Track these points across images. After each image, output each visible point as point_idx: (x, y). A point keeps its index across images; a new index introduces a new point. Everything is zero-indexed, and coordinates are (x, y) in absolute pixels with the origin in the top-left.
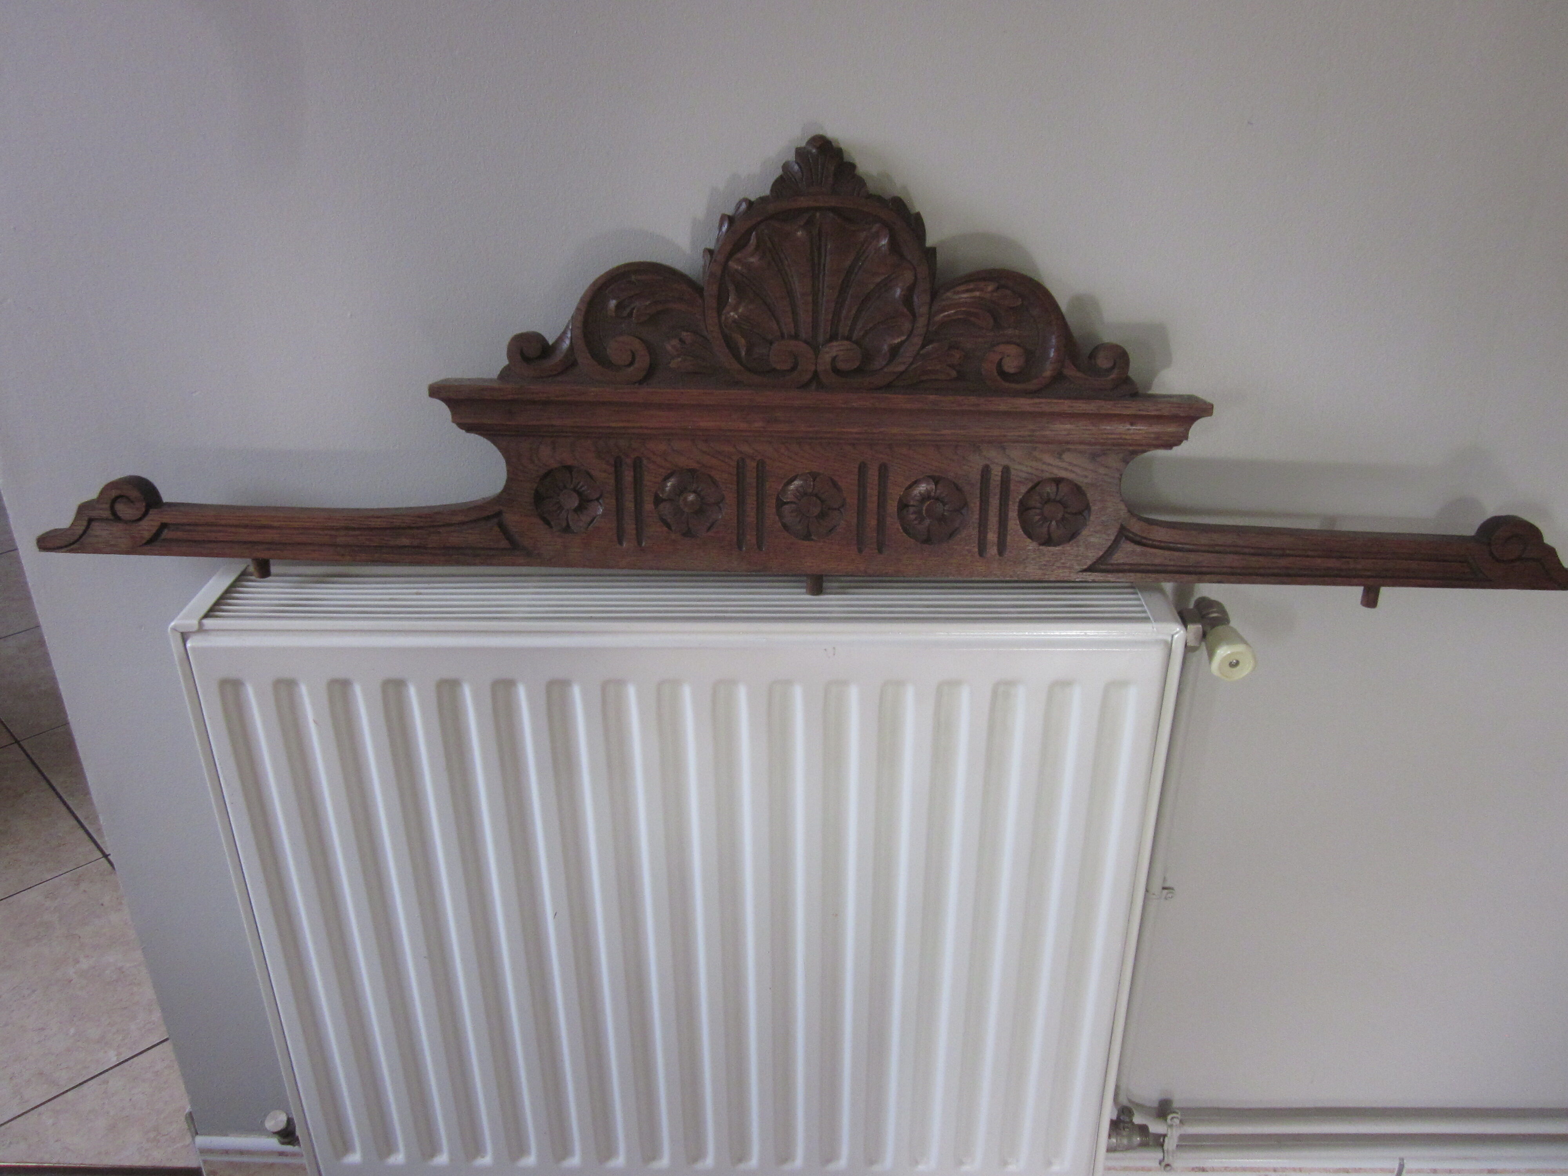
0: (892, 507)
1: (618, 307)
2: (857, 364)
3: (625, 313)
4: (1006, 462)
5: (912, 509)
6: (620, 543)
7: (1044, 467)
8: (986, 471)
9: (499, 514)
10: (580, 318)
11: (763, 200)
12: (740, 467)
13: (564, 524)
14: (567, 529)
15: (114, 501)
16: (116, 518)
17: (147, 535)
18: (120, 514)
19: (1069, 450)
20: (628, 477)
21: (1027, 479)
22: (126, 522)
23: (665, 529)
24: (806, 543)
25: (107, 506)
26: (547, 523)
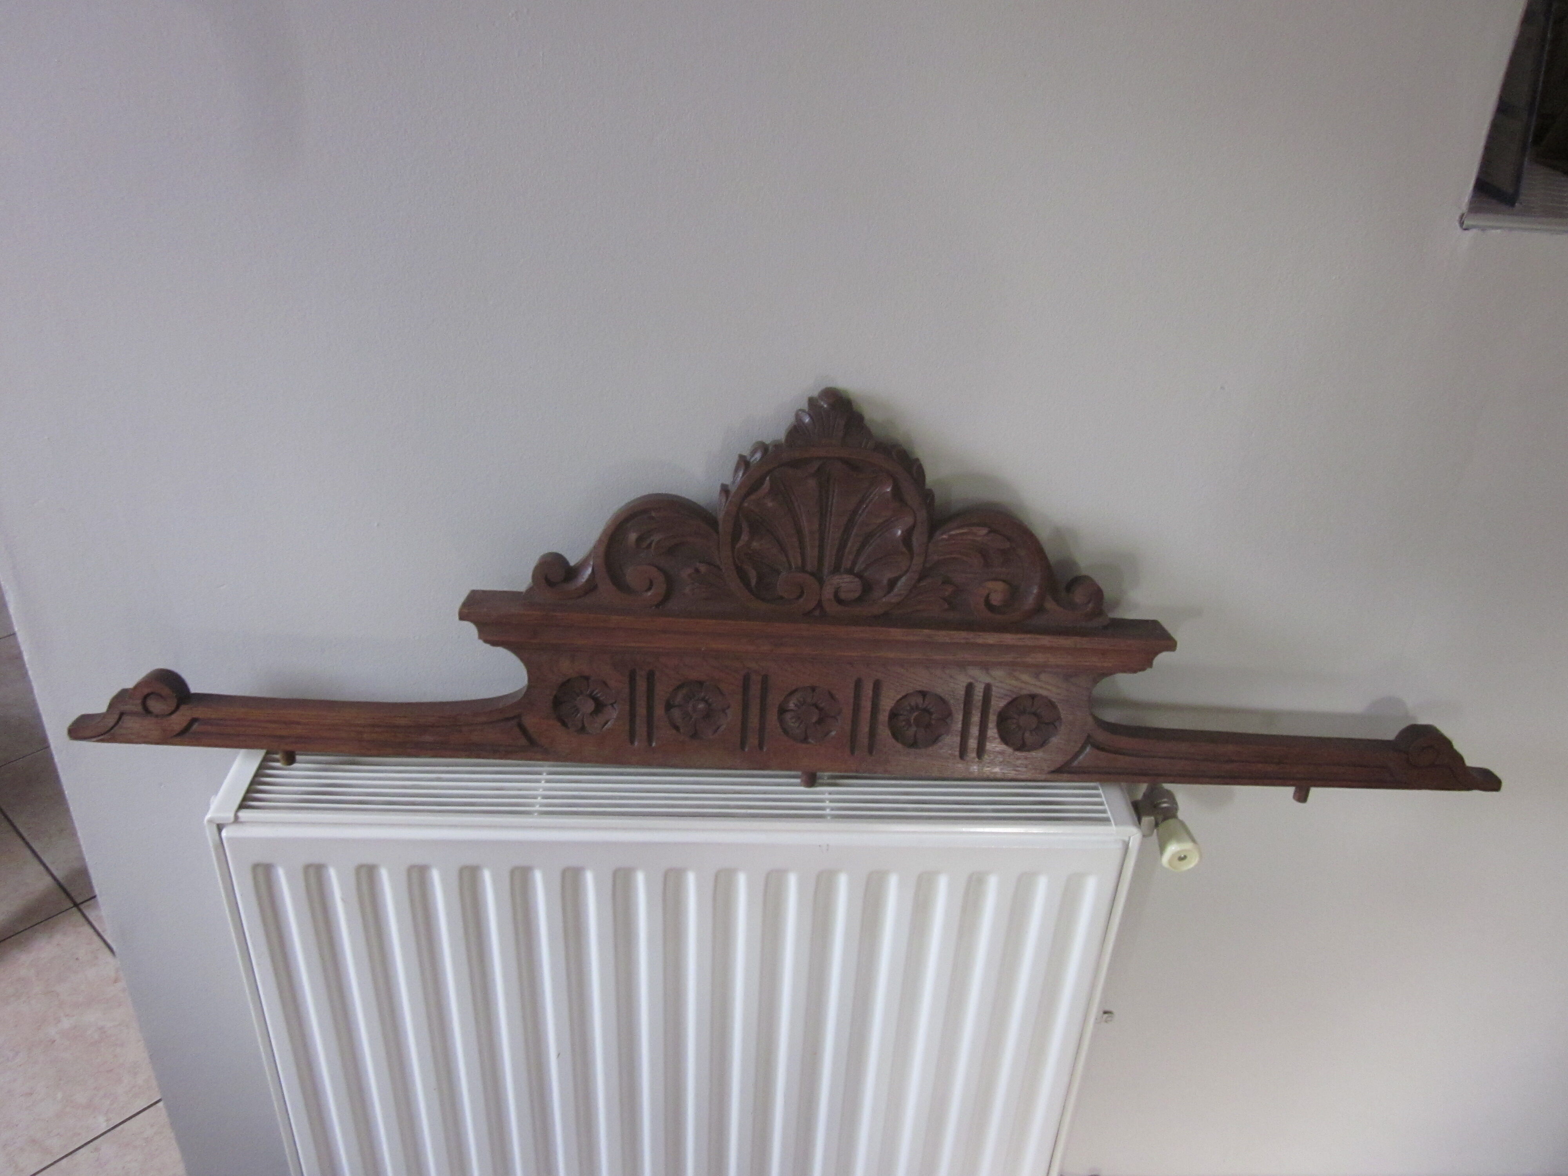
0: (884, 717)
1: (640, 540)
2: (857, 595)
3: (645, 545)
4: (988, 680)
5: (901, 718)
6: (632, 742)
7: (1023, 685)
8: (970, 688)
9: (519, 716)
10: (602, 549)
11: (777, 446)
12: (746, 679)
13: (580, 726)
14: (582, 729)
15: (146, 698)
16: (147, 711)
17: (178, 728)
18: (151, 709)
19: (1045, 672)
20: (642, 685)
21: (1006, 695)
22: (157, 716)
23: (674, 731)
24: (804, 746)
25: (139, 701)
26: (564, 724)
